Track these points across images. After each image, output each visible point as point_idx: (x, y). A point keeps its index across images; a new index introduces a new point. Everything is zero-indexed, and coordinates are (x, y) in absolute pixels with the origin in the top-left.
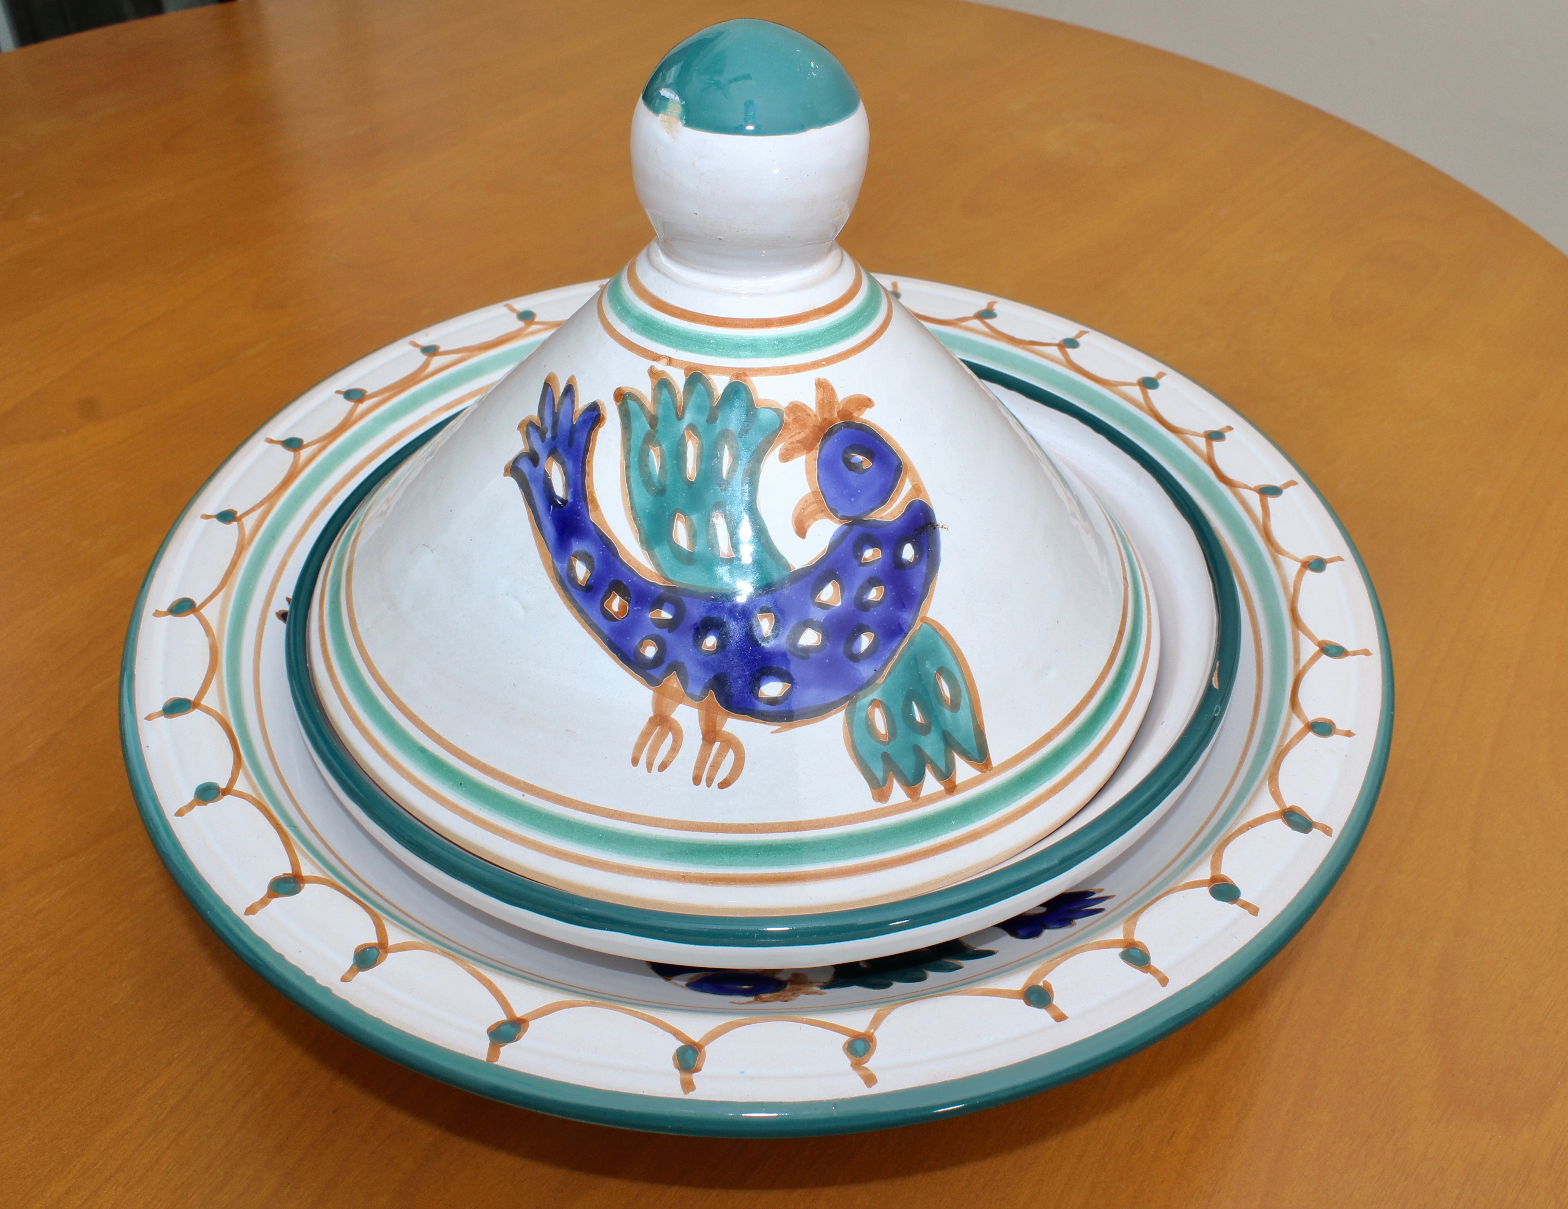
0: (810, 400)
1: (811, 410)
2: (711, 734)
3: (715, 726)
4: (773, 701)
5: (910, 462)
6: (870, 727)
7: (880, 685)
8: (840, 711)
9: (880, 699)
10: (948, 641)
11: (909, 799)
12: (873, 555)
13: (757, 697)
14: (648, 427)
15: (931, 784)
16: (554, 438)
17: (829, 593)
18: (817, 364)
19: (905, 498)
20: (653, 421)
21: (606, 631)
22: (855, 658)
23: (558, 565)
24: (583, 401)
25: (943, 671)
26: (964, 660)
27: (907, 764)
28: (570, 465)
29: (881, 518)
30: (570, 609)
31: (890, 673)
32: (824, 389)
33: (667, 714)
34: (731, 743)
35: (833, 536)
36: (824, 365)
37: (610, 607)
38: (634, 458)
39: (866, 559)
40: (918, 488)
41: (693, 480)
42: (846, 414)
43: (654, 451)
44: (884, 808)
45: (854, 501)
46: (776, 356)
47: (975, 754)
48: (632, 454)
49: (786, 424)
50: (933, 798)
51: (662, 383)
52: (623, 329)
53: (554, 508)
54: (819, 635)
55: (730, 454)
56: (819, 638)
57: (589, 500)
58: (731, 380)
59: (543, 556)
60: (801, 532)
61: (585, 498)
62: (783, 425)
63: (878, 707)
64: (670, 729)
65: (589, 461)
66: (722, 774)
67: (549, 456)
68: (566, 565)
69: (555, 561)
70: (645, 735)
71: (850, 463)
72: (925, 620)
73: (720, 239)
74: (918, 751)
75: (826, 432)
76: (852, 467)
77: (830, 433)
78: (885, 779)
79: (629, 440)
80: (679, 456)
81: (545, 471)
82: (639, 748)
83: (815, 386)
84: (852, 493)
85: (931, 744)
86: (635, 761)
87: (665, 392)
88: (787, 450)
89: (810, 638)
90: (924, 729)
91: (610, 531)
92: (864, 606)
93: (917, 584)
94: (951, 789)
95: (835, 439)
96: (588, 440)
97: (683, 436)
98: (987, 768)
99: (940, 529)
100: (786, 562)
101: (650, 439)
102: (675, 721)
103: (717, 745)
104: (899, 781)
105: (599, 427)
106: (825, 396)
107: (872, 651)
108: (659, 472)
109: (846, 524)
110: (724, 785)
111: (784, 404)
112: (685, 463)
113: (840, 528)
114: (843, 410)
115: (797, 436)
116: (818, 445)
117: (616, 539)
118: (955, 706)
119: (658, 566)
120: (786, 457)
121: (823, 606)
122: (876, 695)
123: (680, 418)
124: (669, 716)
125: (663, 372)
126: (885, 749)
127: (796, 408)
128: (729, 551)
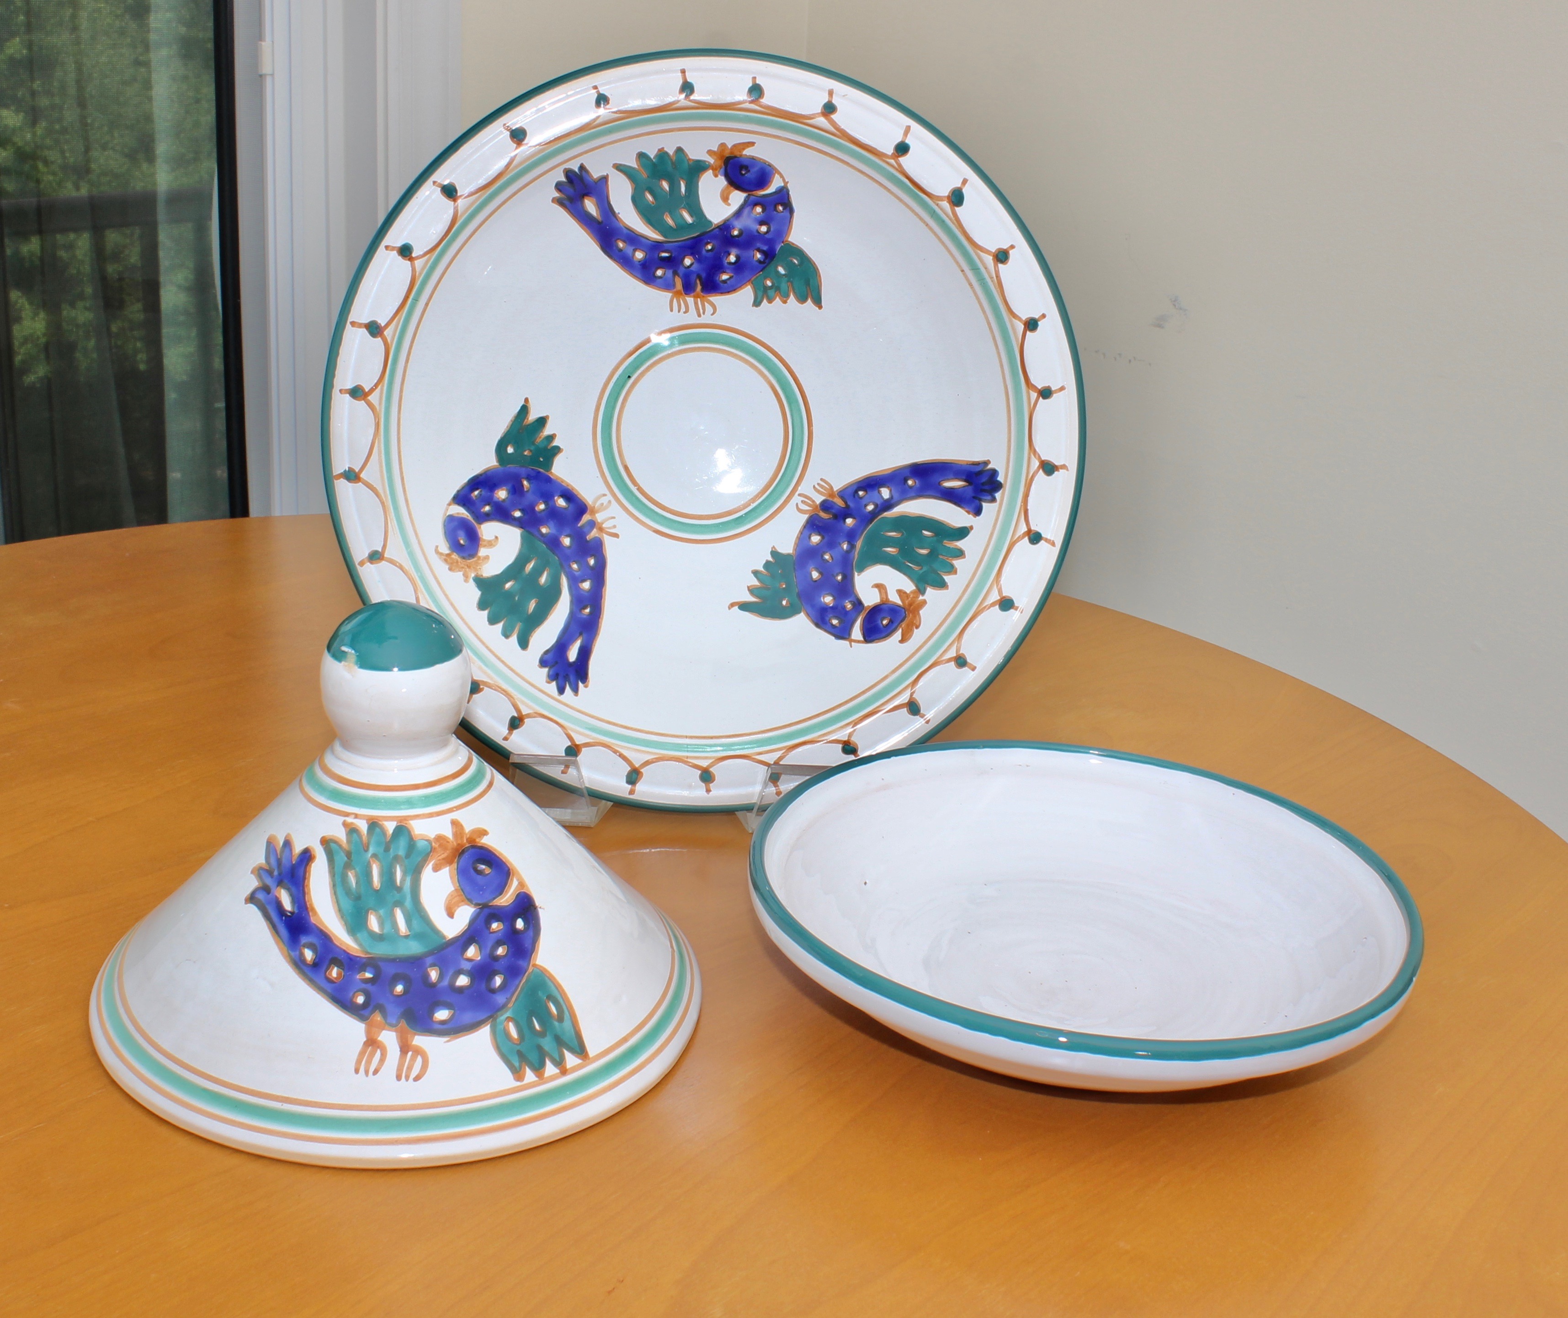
0: (448, 833)
1: (449, 839)
2: (405, 1048)
3: (407, 1041)
4: (443, 1022)
5: (515, 868)
6: (507, 1034)
7: (510, 1008)
8: (487, 1025)
9: (511, 1016)
10: (552, 978)
11: (537, 1079)
12: (498, 927)
13: (433, 1022)
14: (346, 858)
15: (550, 1069)
16: (280, 874)
17: (472, 952)
18: (450, 810)
19: (514, 891)
20: (349, 854)
21: (329, 991)
22: (493, 991)
23: (292, 954)
24: (298, 849)
25: (550, 997)
26: (563, 990)
27: (533, 1057)
28: (293, 889)
29: (500, 903)
30: (303, 980)
31: (516, 1000)
32: (456, 826)
33: (375, 1038)
34: (418, 1051)
35: (471, 916)
36: (454, 811)
37: (331, 975)
38: (338, 879)
39: (493, 929)
40: (522, 884)
41: (378, 889)
42: (471, 840)
43: (351, 873)
44: (522, 1086)
45: (482, 893)
46: (424, 807)
47: (578, 1050)
48: (336, 876)
49: (434, 849)
50: (553, 1078)
51: (352, 831)
52: (322, 800)
53: (285, 917)
54: (468, 979)
55: (401, 870)
56: (468, 981)
57: (309, 909)
58: (397, 823)
59: (280, 949)
60: (451, 915)
61: (307, 909)
62: (433, 850)
63: (511, 1021)
64: (378, 1047)
65: (307, 886)
66: (415, 1072)
67: (277, 886)
68: (298, 953)
69: (290, 951)
70: (362, 1054)
71: (478, 870)
72: (535, 965)
73: (384, 736)
74: (540, 1048)
75: (460, 852)
76: (480, 873)
77: (463, 852)
78: (520, 1067)
79: (333, 868)
80: (368, 874)
81: (276, 897)
82: (358, 1062)
83: (450, 825)
84: (480, 889)
85: (547, 1043)
86: (357, 1071)
87: (355, 835)
88: (436, 864)
89: (463, 981)
90: (542, 1034)
91: (326, 927)
92: (496, 959)
93: (527, 944)
94: (564, 1072)
95: (466, 855)
96: (305, 872)
97: (369, 862)
98: (586, 1058)
99: (539, 909)
100: (443, 934)
101: (348, 866)
102: (381, 1042)
103: (410, 1054)
104: (529, 1068)
105: (312, 863)
106: (457, 829)
107: (504, 986)
108: (356, 886)
109: (479, 908)
110: (417, 1079)
111: (432, 836)
112: (372, 878)
113: (475, 911)
114: (469, 838)
115: (442, 855)
116: (456, 860)
117: (330, 931)
118: (560, 1019)
119: (360, 945)
120: (436, 869)
121: (469, 960)
122: (508, 1014)
123: (366, 850)
124: (376, 1039)
125: (352, 823)
126: (518, 1048)
127: (440, 838)
128: (406, 931)
